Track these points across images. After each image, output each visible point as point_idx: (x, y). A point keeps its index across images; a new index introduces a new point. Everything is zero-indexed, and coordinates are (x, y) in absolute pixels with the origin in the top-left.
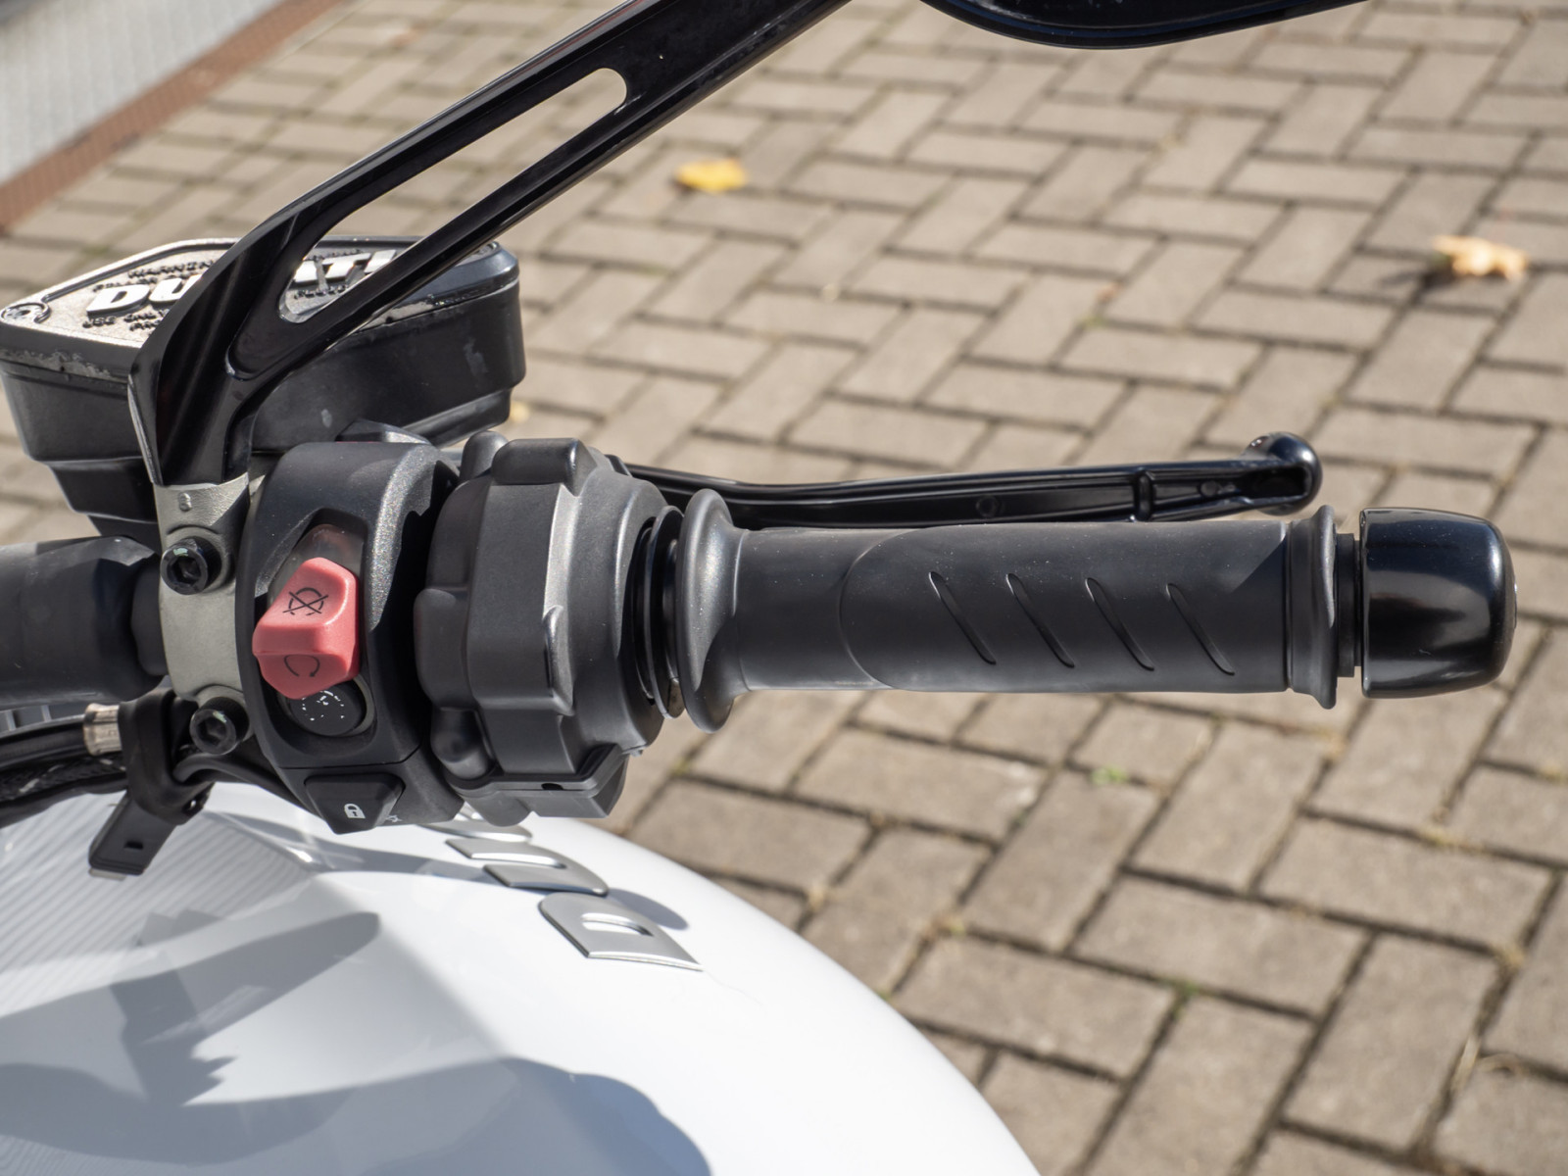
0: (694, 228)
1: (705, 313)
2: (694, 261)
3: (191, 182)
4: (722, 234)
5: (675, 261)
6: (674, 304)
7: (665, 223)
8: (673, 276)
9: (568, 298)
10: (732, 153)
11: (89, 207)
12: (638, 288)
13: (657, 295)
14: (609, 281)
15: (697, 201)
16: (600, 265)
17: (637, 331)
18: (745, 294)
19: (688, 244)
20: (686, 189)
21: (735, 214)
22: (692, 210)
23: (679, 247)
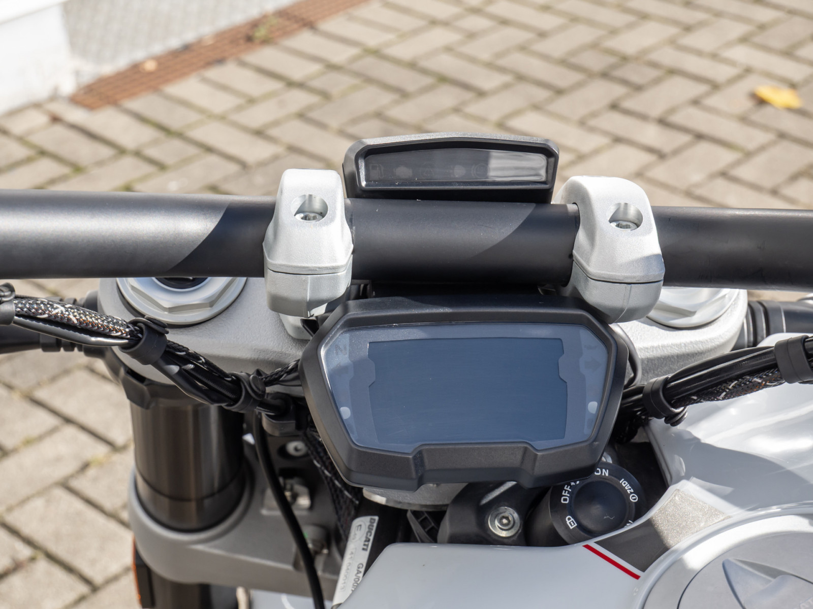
0: (765, 128)
1: (768, 183)
2: (762, 148)
3: (434, 22)
4: (782, 136)
5: (751, 146)
6: (746, 172)
7: (744, 119)
8: (748, 155)
9: (676, 152)
10: (793, 86)
11: (368, 23)
12: (726, 157)
13: (737, 163)
14: (704, 147)
15: (766, 110)
16: (700, 137)
17: (721, 183)
18: (795, 177)
19: (760, 137)
20: (761, 102)
21: (791, 125)
22: (761, 115)
23: (755, 138)
